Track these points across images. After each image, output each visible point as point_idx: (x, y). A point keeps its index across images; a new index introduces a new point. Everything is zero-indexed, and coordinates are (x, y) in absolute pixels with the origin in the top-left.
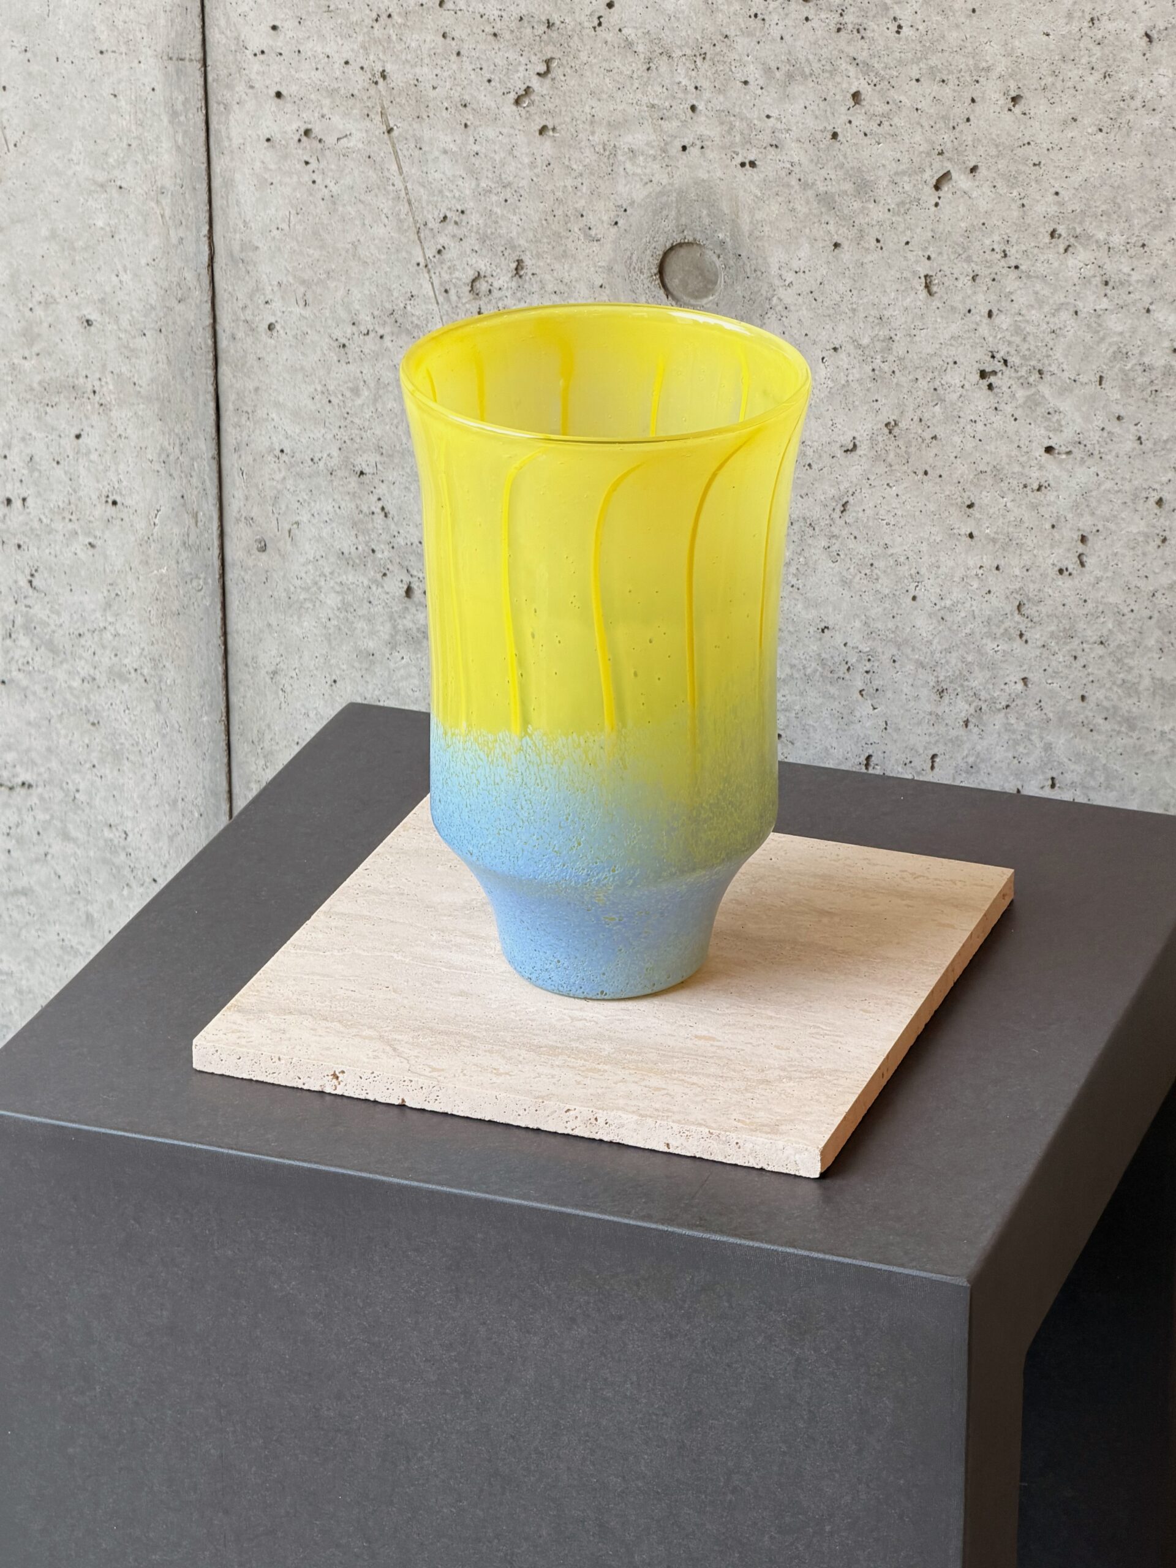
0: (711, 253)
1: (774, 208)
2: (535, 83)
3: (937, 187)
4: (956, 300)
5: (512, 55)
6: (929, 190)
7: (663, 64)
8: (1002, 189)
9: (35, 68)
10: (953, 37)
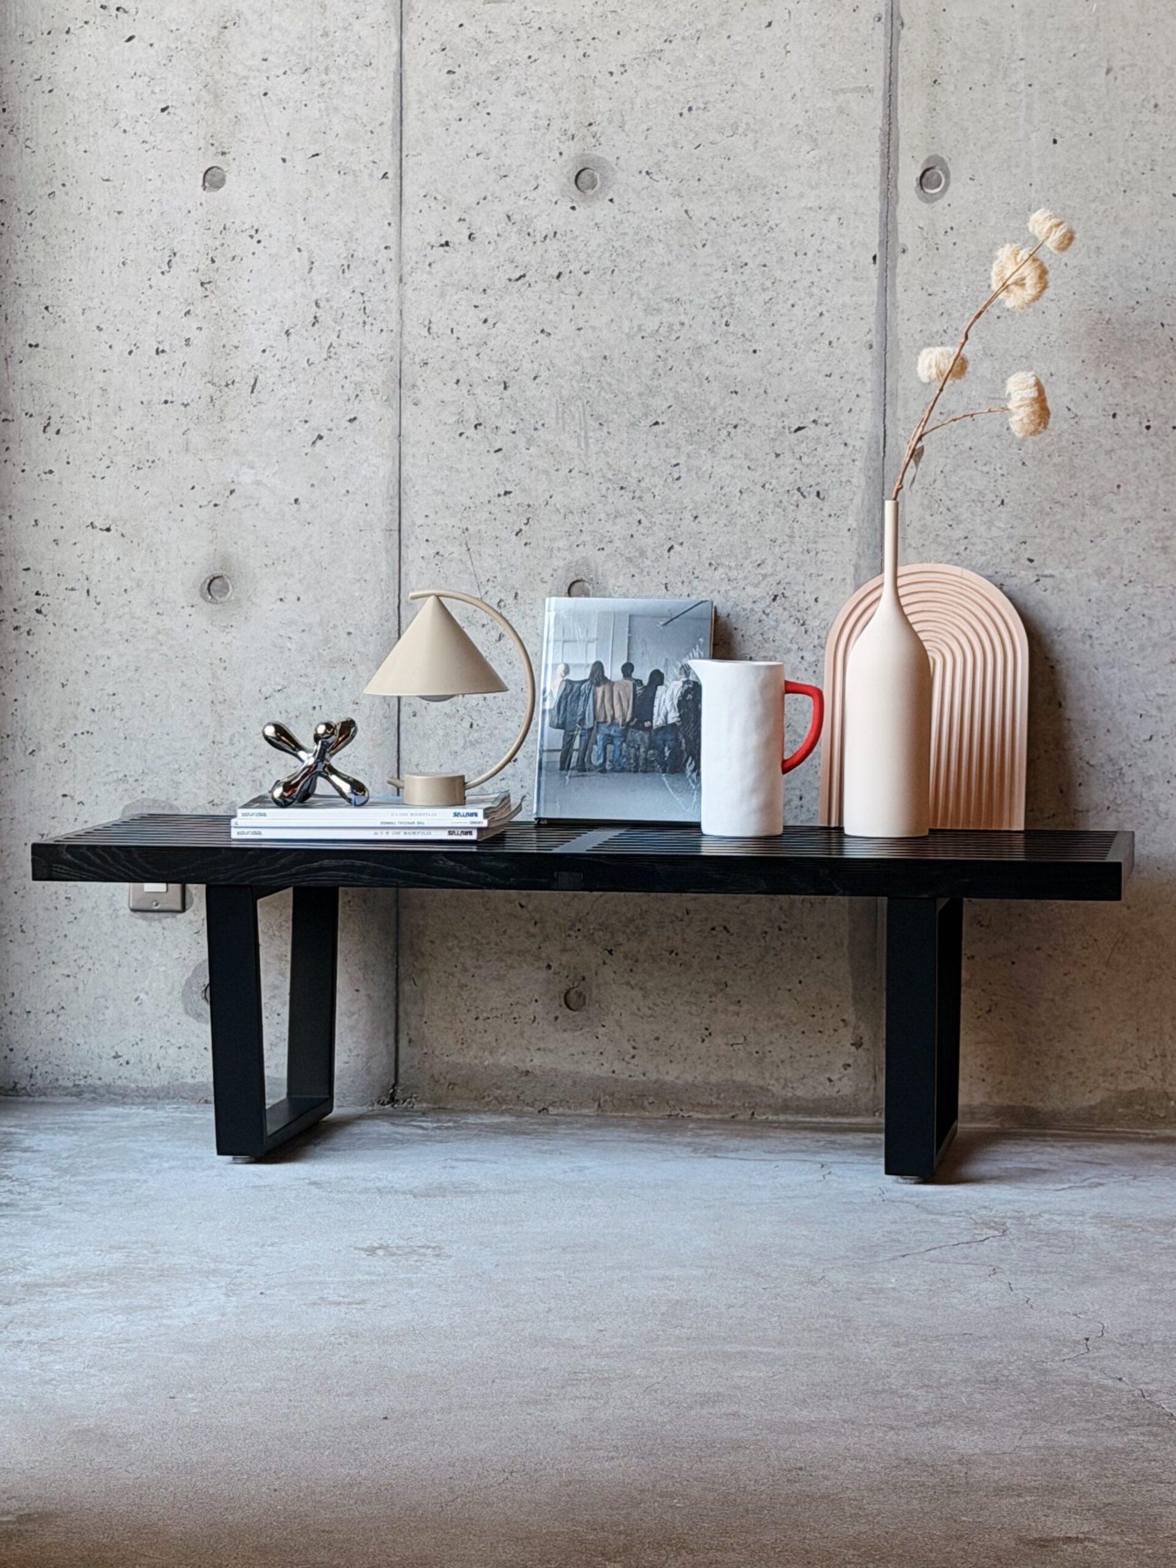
0: (586, 584)
1: (610, 564)
2: (523, 527)
3: (669, 550)
4: (676, 592)
5: (515, 517)
6: (666, 552)
7: (570, 516)
8: (692, 549)
9: (335, 539)
10: (674, 498)
